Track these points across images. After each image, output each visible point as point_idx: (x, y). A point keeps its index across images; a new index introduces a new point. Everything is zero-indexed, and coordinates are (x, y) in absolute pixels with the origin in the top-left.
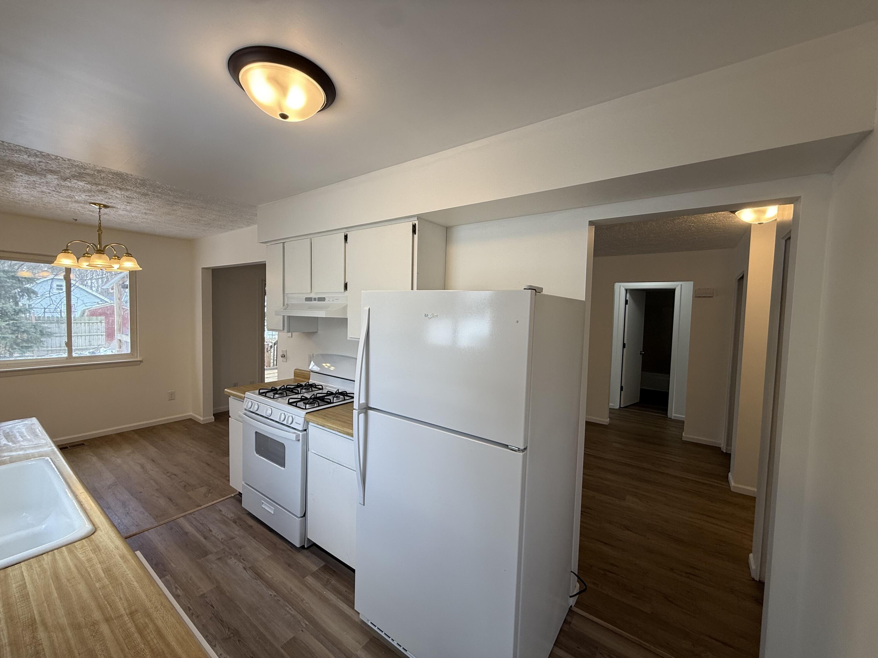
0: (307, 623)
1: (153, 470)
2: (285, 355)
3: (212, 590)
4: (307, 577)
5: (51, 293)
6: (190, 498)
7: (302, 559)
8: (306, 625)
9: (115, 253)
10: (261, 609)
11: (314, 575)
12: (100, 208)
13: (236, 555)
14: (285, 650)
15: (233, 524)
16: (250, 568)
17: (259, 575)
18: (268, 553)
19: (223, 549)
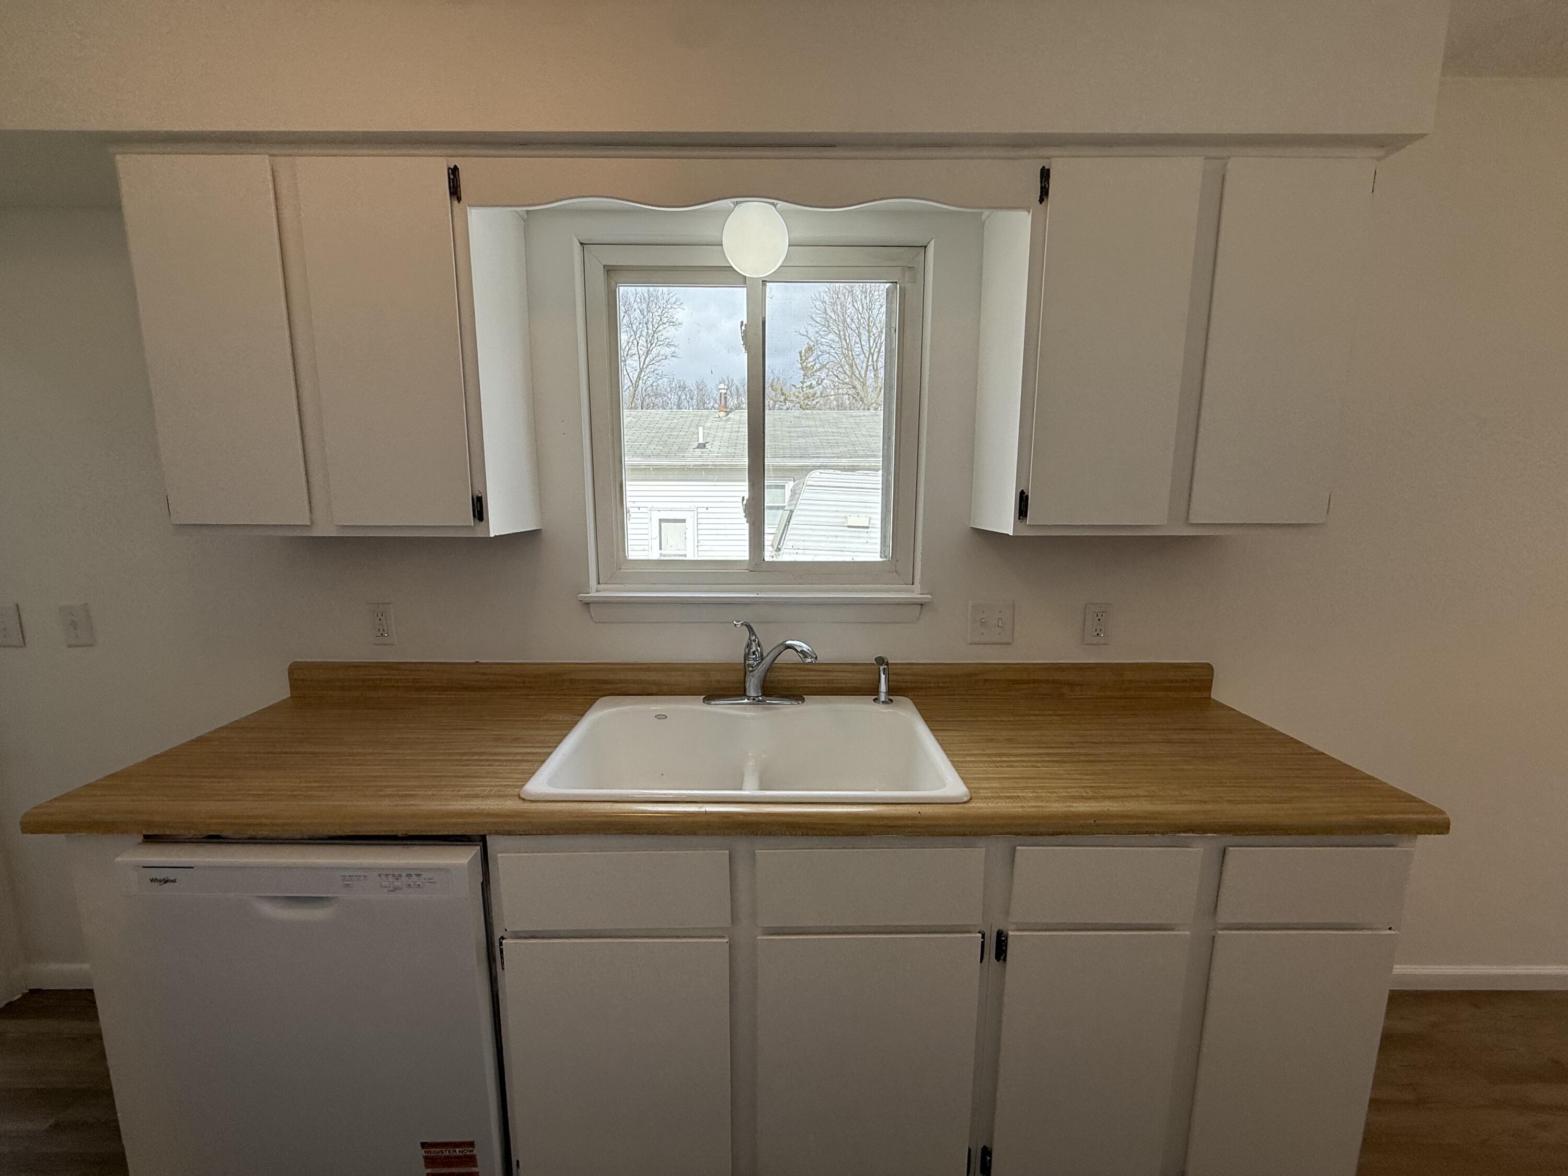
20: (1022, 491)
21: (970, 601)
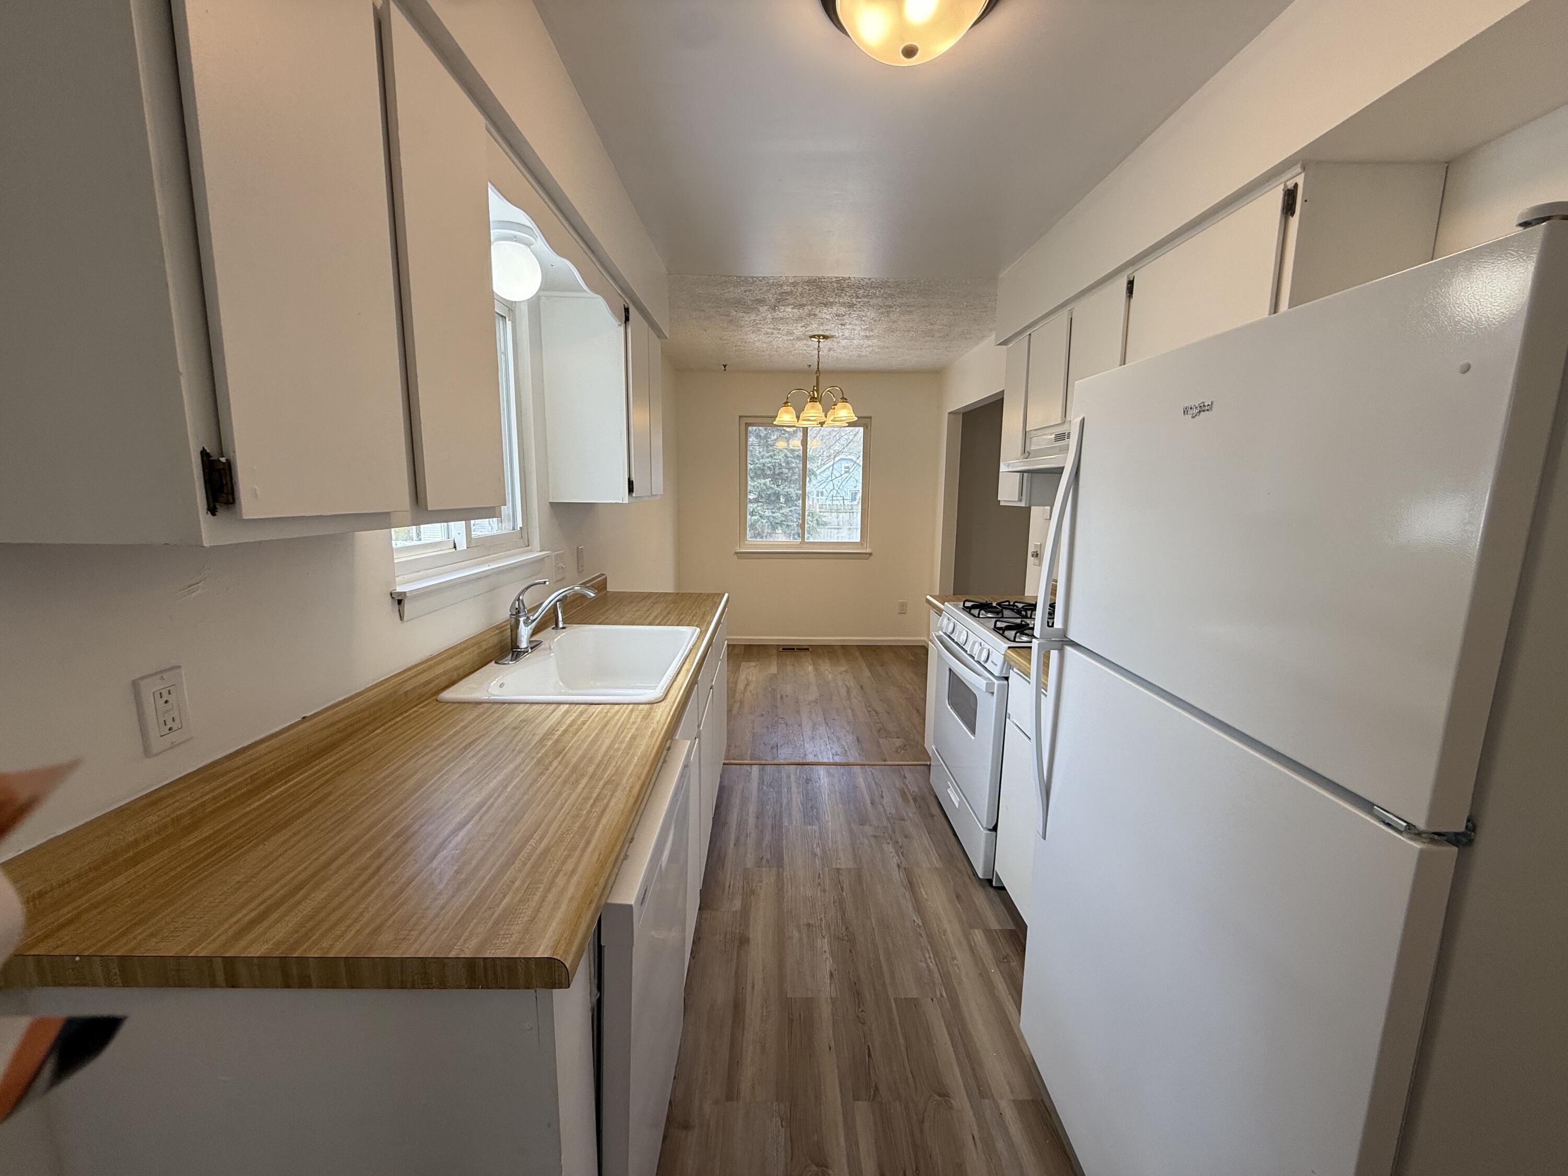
0: (945, 995)
1: (856, 698)
2: (1038, 553)
3: (850, 868)
4: (976, 931)
5: (833, 475)
6: (879, 746)
7: (980, 898)
8: (942, 995)
9: (834, 400)
10: (894, 931)
11: (988, 932)
12: (819, 342)
13: (897, 842)
14: (897, 1005)
15: (912, 801)
16: (905, 869)
17: (911, 885)
18: (938, 864)
19: (886, 827)
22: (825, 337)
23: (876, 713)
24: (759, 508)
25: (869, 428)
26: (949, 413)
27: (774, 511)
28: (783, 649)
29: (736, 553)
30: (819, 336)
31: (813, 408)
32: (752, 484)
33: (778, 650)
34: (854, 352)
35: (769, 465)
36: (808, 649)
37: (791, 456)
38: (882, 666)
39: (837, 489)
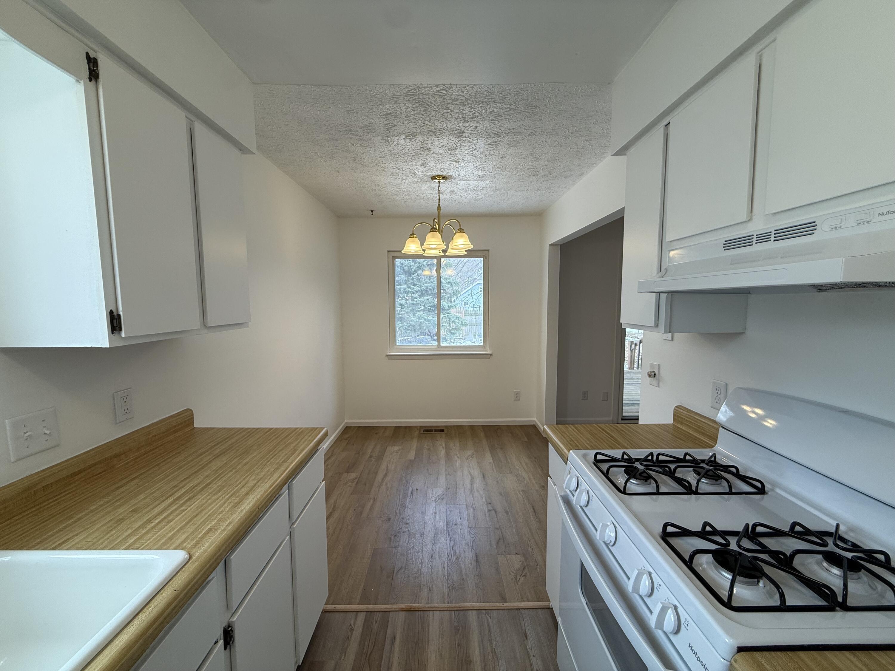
12: (439, 183)
20: (111, 310)
21: (6, 421)
22: (444, 178)
23: (496, 512)
24: (424, 315)
25: (488, 258)
26: (549, 245)
27: (434, 316)
28: (424, 431)
29: (387, 356)
30: (439, 176)
31: (433, 237)
32: (420, 300)
33: (420, 431)
34: (472, 195)
35: (430, 288)
36: (443, 431)
37: (445, 282)
38: (501, 449)
39: (475, 301)
